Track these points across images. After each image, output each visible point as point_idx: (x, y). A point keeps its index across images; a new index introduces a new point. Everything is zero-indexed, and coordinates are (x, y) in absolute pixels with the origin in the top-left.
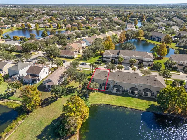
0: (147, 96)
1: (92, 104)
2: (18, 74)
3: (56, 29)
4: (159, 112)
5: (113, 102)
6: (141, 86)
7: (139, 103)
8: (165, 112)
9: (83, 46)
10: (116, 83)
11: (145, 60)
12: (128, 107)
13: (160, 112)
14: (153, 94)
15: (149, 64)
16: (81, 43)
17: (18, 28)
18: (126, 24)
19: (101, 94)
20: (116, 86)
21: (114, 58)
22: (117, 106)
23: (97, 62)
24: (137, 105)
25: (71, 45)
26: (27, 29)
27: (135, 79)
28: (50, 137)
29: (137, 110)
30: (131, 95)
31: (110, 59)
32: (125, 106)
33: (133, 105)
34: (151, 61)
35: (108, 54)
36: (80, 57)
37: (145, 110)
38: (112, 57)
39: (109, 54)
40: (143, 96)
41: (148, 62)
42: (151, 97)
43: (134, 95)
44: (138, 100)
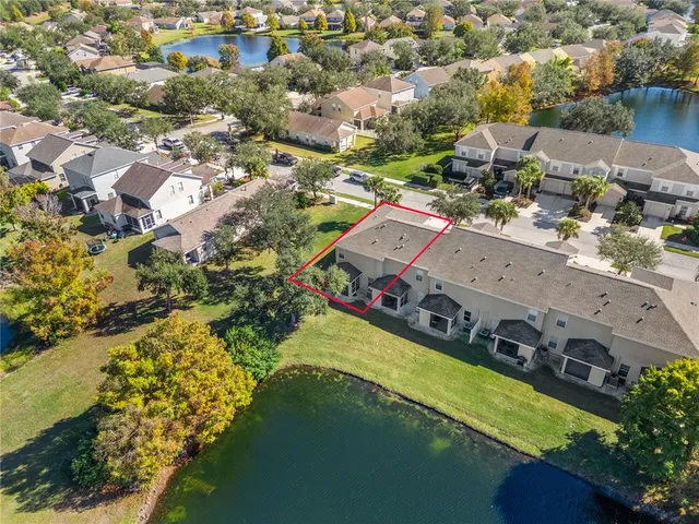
0: (581, 382)
1: (295, 362)
2: (90, 188)
3: (339, 32)
4: (612, 484)
5: (395, 374)
6: (561, 324)
7: (521, 405)
8: (652, 497)
9: (397, 103)
10: (439, 287)
11: (659, 190)
12: (456, 415)
13: (617, 487)
14: (618, 377)
15: (677, 212)
16: (389, 89)
17: (213, 27)
18: (649, 16)
19: (356, 324)
20: (433, 301)
21: (501, 165)
22: (406, 399)
23: (423, 175)
24: (506, 413)
25: (338, 95)
26: (239, 31)
27: (538, 281)
28: (45, 471)
29: (496, 440)
30: (500, 356)
31: (481, 168)
32: (442, 406)
33: (484, 410)
34: (694, 196)
35: (480, 141)
36: (364, 149)
37: (538, 454)
38: (496, 161)
39: (483, 142)
40: (561, 373)
41: (672, 199)
42: (603, 391)
43: (512, 361)
44: (524, 390)
